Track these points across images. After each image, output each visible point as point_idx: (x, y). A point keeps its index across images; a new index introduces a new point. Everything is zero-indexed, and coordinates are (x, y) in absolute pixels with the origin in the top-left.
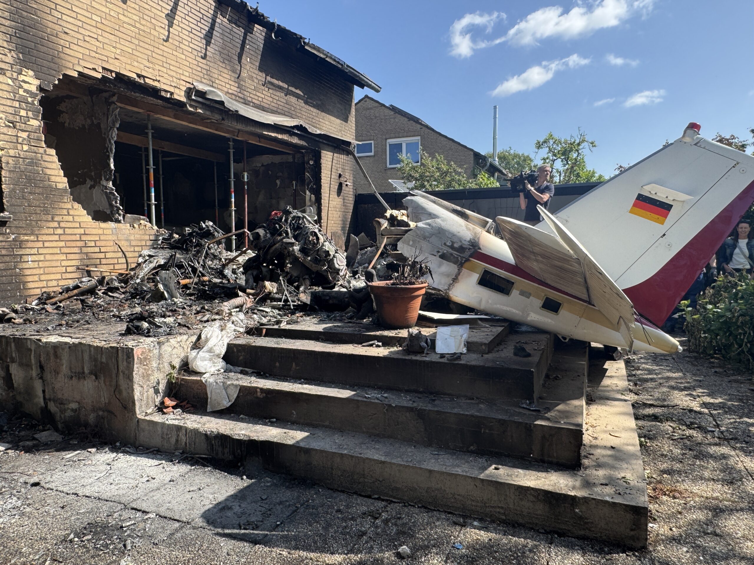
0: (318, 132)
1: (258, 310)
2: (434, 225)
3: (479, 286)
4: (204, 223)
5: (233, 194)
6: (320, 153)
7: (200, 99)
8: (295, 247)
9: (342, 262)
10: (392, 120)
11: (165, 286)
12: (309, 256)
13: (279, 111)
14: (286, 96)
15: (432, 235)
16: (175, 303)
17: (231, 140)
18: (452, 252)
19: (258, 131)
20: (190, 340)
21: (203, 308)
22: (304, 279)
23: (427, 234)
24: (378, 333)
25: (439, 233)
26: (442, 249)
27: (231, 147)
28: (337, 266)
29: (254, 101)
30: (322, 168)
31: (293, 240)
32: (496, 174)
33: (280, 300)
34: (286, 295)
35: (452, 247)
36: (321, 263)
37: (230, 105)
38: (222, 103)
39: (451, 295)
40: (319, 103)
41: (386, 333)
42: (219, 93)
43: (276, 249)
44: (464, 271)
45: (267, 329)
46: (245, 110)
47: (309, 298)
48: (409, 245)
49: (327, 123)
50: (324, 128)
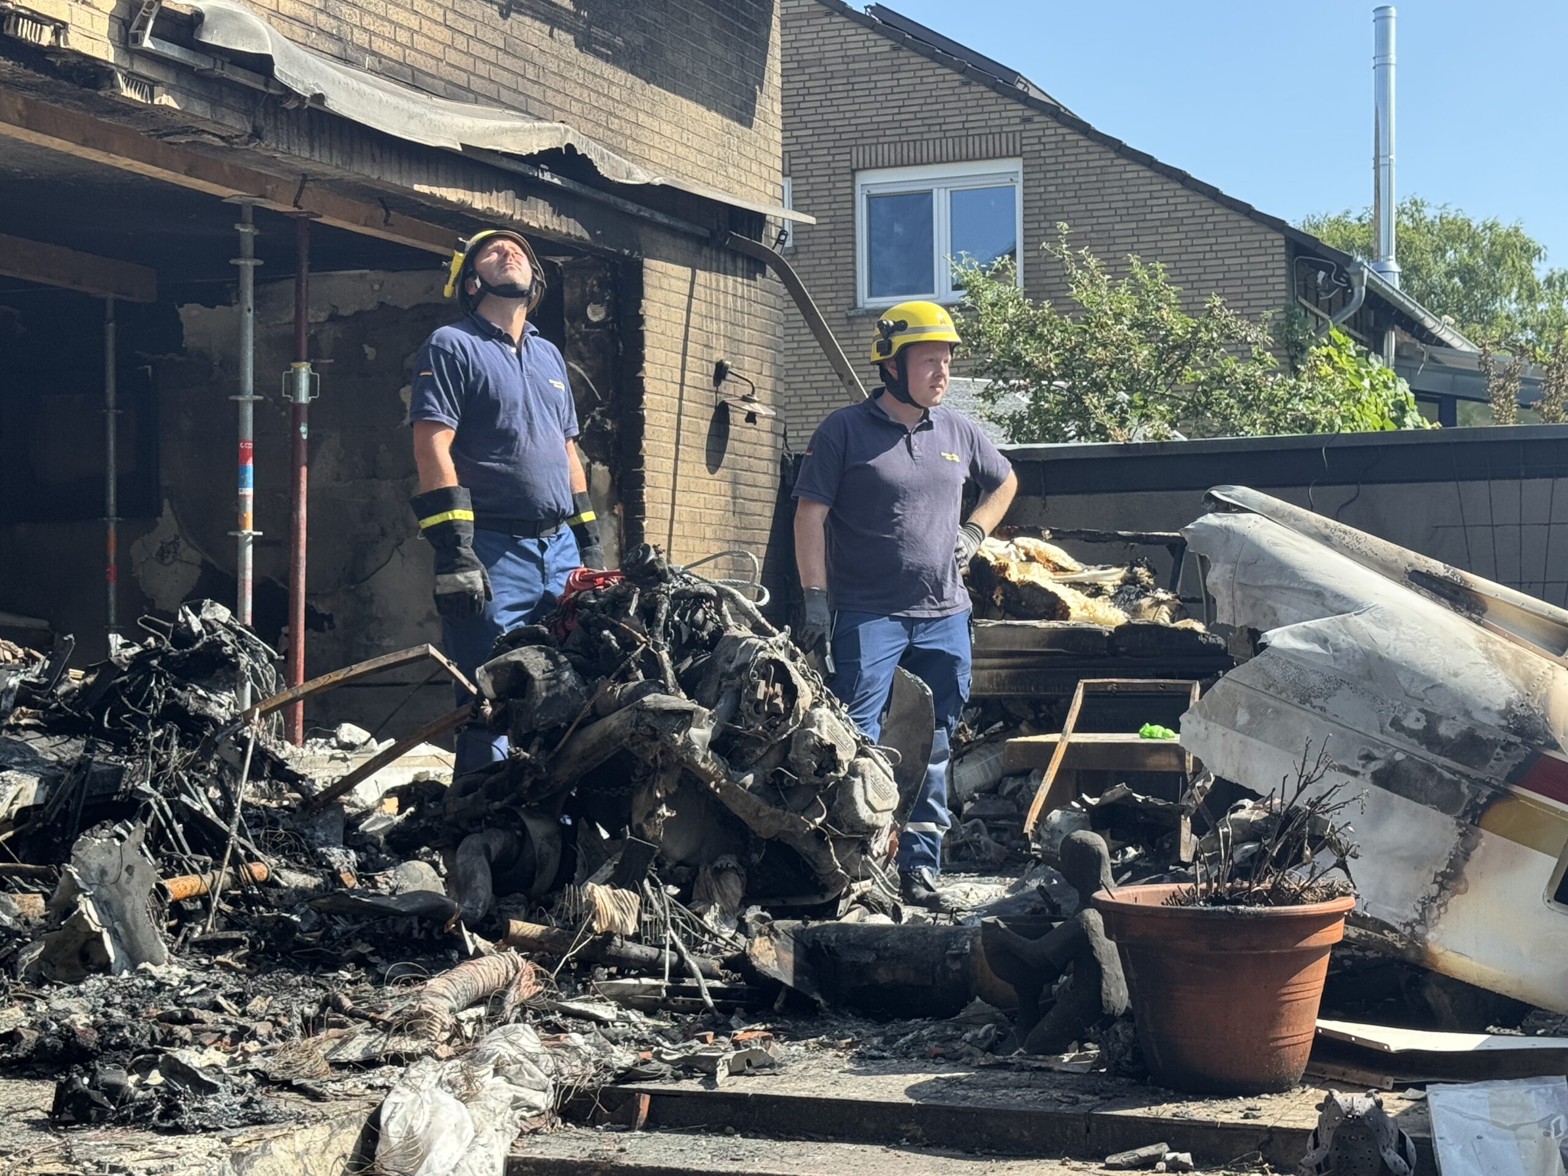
0: (641, 177)
1: (567, 1013)
2: (1344, 641)
3: (1554, 905)
4: (197, 611)
5: (250, 464)
6: (640, 266)
7: (172, 51)
8: (694, 732)
9: (884, 796)
10: (884, 81)
11: (102, 905)
12: (745, 770)
13: (477, 84)
14: (505, 16)
15: (1337, 683)
16: (160, 986)
17: (248, 214)
18: (1431, 756)
19: (393, 178)
20: (336, 1148)
21: (331, 1003)
22: (718, 872)
23: (1314, 680)
24: (1166, 1111)
25: (1369, 676)
26: (1384, 745)
27: (248, 246)
28: (864, 813)
29: (378, 45)
30: (649, 339)
31: (680, 701)
32: (1392, 340)
33: (653, 968)
34: (673, 947)
35: (1429, 737)
36: (798, 801)
37: (295, 74)
38: (262, 64)
39: (1436, 949)
40: (639, 40)
41: (1198, 1111)
42: (257, 22)
43: (608, 738)
44: (1488, 839)
45: (655, 1095)
46: (348, 89)
47: (789, 958)
48: (1233, 726)
49: (667, 129)
50: (656, 156)
